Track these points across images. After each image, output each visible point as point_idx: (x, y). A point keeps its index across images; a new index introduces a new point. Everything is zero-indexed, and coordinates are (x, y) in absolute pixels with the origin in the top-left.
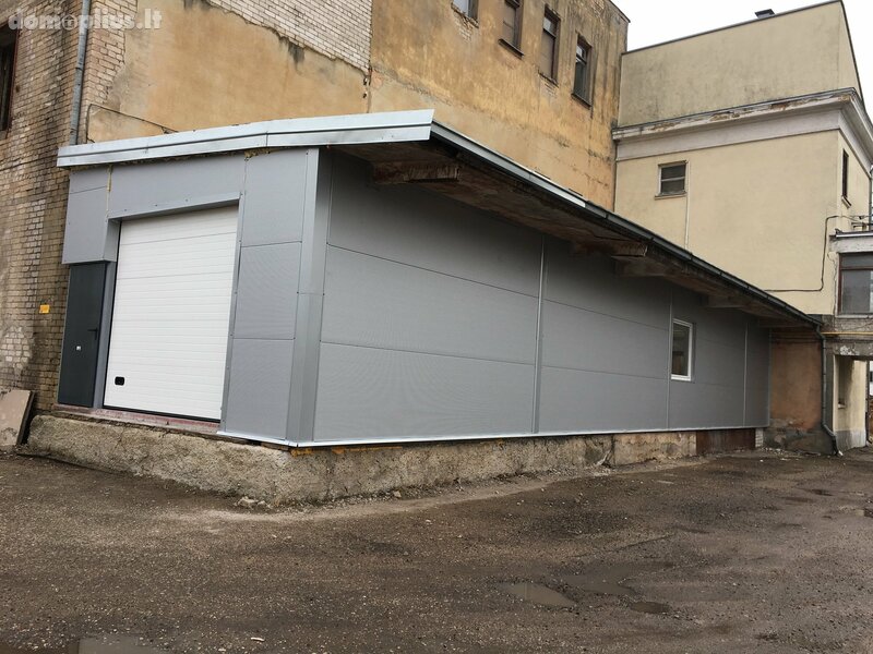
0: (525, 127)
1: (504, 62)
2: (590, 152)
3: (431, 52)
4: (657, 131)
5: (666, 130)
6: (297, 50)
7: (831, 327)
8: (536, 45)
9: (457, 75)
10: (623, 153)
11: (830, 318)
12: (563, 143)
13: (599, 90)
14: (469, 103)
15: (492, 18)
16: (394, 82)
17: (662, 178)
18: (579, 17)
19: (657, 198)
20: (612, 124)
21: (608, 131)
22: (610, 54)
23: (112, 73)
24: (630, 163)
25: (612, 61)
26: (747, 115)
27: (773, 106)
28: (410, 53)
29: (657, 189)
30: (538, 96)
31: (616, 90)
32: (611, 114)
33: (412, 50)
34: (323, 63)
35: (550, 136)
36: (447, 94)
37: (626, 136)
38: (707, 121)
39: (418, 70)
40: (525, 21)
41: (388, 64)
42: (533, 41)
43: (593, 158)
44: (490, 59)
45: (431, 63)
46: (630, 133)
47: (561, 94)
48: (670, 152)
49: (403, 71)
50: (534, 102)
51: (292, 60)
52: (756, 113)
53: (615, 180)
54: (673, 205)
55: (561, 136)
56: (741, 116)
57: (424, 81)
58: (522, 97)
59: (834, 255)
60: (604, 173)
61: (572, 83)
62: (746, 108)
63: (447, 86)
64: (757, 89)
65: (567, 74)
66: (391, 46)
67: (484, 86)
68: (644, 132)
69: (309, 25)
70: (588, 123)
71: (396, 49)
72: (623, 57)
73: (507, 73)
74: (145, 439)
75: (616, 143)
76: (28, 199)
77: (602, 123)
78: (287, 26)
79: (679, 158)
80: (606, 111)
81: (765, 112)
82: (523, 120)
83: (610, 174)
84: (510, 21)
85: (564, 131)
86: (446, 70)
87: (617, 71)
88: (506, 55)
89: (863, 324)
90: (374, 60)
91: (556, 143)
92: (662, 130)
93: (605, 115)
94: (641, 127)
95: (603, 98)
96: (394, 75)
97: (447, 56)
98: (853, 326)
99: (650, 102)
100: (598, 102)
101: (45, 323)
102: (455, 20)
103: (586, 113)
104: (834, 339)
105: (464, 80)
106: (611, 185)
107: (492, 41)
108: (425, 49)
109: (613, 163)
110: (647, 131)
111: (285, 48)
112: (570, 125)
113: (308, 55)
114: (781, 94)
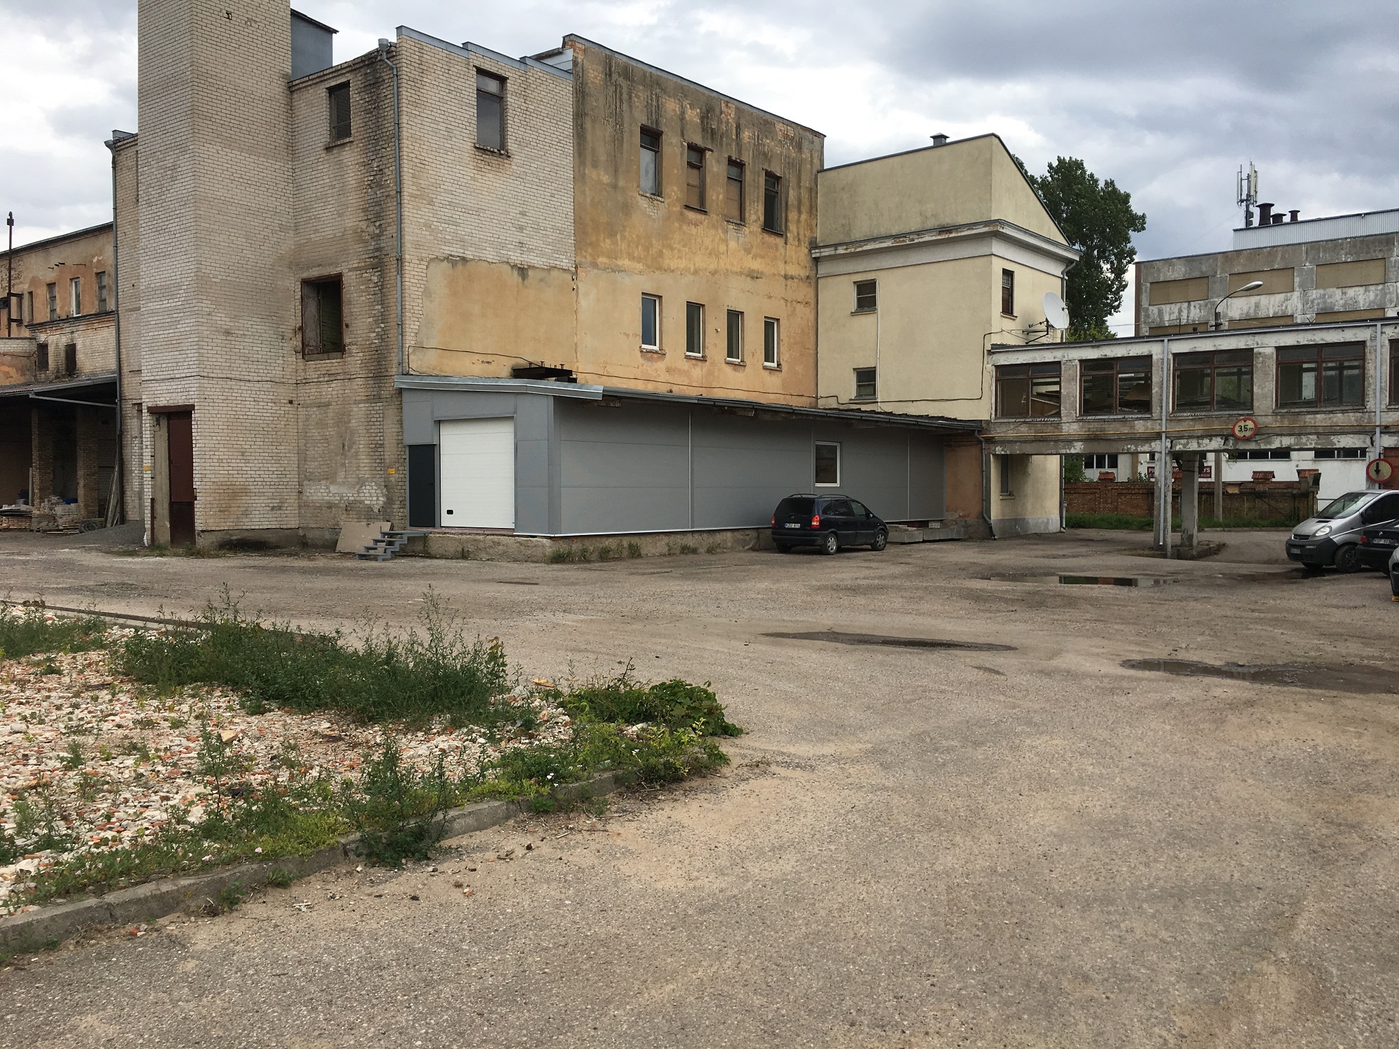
0: (714, 273)
1: (690, 223)
2: (786, 277)
3: (623, 238)
4: (849, 251)
5: (856, 250)
6: (523, 271)
7: (988, 431)
8: (721, 197)
9: (647, 249)
10: (823, 269)
11: (988, 422)
12: (754, 276)
13: (793, 215)
14: (660, 268)
15: (675, 189)
16: (596, 271)
17: (858, 294)
18: (765, 155)
19: (853, 314)
20: (810, 243)
21: (806, 251)
22: (803, 177)
23: (417, 323)
24: (829, 279)
25: (806, 183)
26: (921, 240)
27: (940, 233)
28: (607, 244)
29: (853, 306)
30: (726, 241)
31: (813, 209)
32: (808, 233)
33: (608, 241)
34: (541, 275)
35: (741, 273)
36: (640, 266)
37: (823, 254)
38: (888, 244)
39: (612, 255)
40: (708, 180)
41: (589, 259)
42: (718, 193)
43: (789, 282)
44: (676, 224)
45: (624, 246)
46: (827, 252)
47: (750, 232)
48: (863, 270)
49: (602, 260)
50: (722, 248)
51: (520, 280)
52: (927, 238)
53: (817, 296)
54: (866, 320)
55: (753, 271)
56: (916, 241)
57: (620, 262)
58: (710, 247)
59: (990, 368)
60: (805, 292)
61: (762, 218)
62: (919, 233)
63: (639, 260)
64: (929, 214)
65: (756, 212)
66: (591, 244)
67: (672, 249)
68: (838, 252)
69: (530, 250)
70: (782, 251)
71: (594, 245)
72: (819, 175)
73: (694, 230)
74: (475, 540)
75: (816, 260)
76: (367, 401)
77: (799, 245)
78: (516, 257)
79: (870, 276)
80: (802, 232)
81: (934, 238)
82: (712, 267)
83: (811, 292)
84: (695, 182)
85: (756, 265)
86: (637, 247)
87: (813, 191)
88: (691, 215)
89: (1012, 427)
90: (578, 259)
91: (749, 279)
92: (853, 250)
93: (801, 237)
94: (836, 246)
95: (798, 221)
96: (595, 265)
97: (638, 236)
98: (1004, 429)
99: (844, 222)
100: (792, 227)
101: (393, 479)
102: (643, 203)
103: (780, 241)
104: (991, 441)
105: (654, 250)
106: (813, 302)
107: (677, 209)
108: (619, 237)
109: (814, 281)
110: (841, 251)
111: (516, 272)
112: (762, 257)
113: (531, 273)
114: (947, 220)
